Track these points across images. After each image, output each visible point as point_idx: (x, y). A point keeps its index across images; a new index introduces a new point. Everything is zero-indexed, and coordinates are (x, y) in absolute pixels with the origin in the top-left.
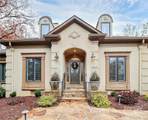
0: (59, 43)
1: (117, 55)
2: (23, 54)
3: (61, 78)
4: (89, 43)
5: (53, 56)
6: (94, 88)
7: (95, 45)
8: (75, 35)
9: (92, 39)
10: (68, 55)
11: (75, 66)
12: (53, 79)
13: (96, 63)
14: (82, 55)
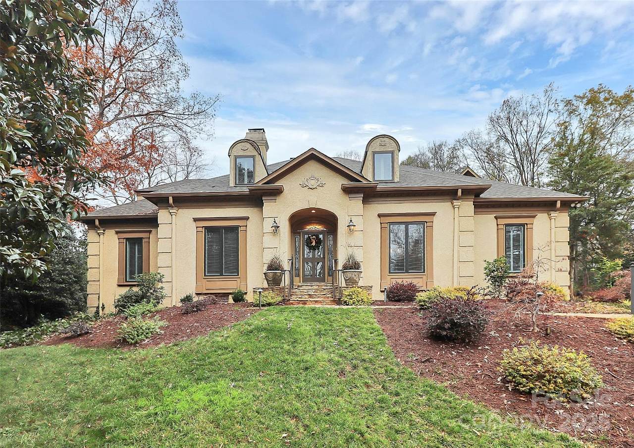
0: (280, 199)
1: (407, 220)
2: (195, 220)
3: (286, 266)
4: (345, 199)
5: (268, 225)
6: (351, 282)
7: (356, 203)
8: (313, 183)
9: (347, 191)
10: (298, 221)
11: (314, 243)
12: (270, 268)
13: (358, 238)
14: (329, 221)
